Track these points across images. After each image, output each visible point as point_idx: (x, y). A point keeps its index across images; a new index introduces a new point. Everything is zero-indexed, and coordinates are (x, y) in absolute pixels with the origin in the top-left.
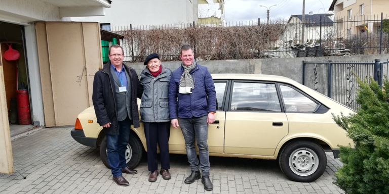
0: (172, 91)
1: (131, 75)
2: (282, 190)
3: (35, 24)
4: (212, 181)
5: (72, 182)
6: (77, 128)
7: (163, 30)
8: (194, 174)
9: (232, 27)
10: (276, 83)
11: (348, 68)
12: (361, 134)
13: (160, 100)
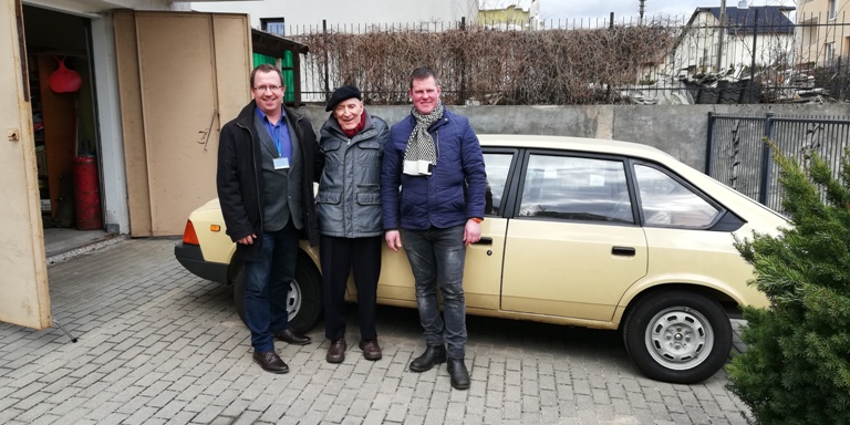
0: (389, 167)
1: (302, 132)
2: (624, 397)
3: (113, 16)
4: (469, 369)
5: (171, 353)
6: (187, 241)
7: (394, 34)
8: (432, 351)
9: (548, 32)
10: (625, 159)
11: (809, 132)
12: (778, 281)
13: (358, 190)
